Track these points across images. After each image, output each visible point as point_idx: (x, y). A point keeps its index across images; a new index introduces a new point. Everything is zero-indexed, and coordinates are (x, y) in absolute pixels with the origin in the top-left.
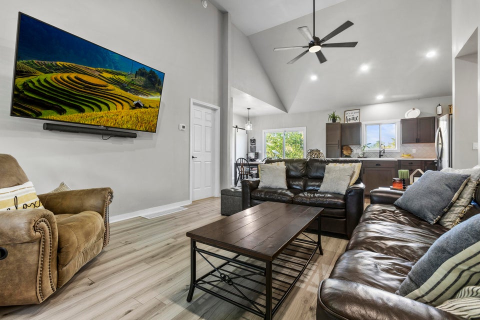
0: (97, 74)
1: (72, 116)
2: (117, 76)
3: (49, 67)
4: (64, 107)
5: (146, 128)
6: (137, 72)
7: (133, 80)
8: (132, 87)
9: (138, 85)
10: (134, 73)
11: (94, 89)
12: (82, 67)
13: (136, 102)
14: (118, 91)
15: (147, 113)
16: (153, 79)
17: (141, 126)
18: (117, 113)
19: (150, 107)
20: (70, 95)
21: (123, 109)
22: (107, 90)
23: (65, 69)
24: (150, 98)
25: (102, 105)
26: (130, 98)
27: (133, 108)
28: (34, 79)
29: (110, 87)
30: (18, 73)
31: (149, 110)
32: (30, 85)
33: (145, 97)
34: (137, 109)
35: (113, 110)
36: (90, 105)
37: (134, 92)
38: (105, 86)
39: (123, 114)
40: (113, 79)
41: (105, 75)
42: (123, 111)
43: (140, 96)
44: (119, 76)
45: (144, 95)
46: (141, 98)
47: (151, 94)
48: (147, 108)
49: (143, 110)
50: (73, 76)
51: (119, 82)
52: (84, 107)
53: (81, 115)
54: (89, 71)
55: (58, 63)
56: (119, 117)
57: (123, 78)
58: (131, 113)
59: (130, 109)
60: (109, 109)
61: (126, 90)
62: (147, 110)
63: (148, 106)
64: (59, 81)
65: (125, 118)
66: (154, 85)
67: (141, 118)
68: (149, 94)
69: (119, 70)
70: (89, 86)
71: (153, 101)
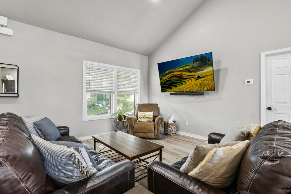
0: (178, 70)
1: (174, 89)
2: (185, 68)
3: (165, 75)
4: (171, 87)
5: (207, 88)
6: (194, 61)
7: (193, 66)
8: (193, 69)
9: (196, 67)
10: (192, 63)
11: (178, 76)
12: (173, 70)
13: (198, 76)
14: (187, 74)
15: (206, 80)
16: (204, 60)
17: (204, 88)
18: (190, 84)
19: (206, 76)
20: (172, 82)
21: (192, 81)
22: (183, 75)
23: (169, 73)
24: (205, 71)
25: (183, 82)
26: (194, 75)
27: (197, 79)
28: (163, 80)
29: (184, 73)
30: (161, 79)
31: (206, 78)
32: (162, 82)
33: (202, 72)
34: (199, 80)
35: (188, 83)
36: (179, 83)
37: (195, 71)
38: (182, 74)
39: (192, 84)
40: (184, 70)
41: (181, 69)
42: (192, 83)
43: (199, 72)
44: (186, 67)
45: (201, 71)
46: (200, 73)
47: (205, 68)
48: (205, 77)
49: (202, 79)
50: (171, 74)
51: (187, 70)
52: (177, 85)
53: (176, 88)
54: (175, 70)
55: (167, 72)
56: (191, 86)
57: (188, 67)
58: (196, 82)
59: (195, 80)
60: (186, 83)
61: (191, 72)
62: (205, 78)
63: (205, 76)
64: (168, 78)
65: (194, 86)
66: (205, 63)
67: (202, 83)
68: (204, 69)
69: (185, 64)
70: (177, 76)
71: (207, 72)
